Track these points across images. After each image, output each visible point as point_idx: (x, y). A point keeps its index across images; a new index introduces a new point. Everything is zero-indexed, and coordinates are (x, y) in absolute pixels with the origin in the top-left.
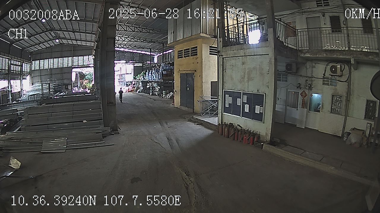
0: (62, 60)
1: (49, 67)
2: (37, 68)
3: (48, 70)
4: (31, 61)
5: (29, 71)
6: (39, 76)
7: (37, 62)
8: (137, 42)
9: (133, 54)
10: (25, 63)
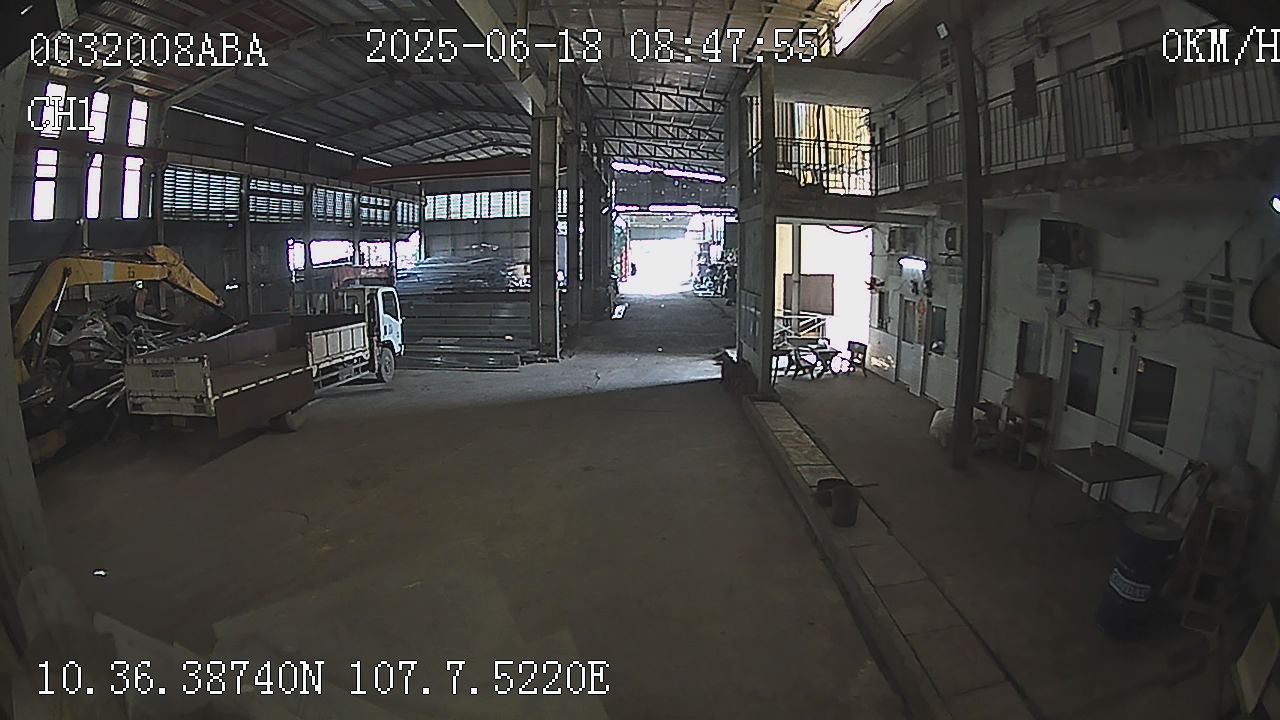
0: (515, 197)
1: (478, 213)
2: (442, 215)
3: (476, 222)
4: (423, 194)
5: (416, 220)
6: (447, 235)
7: (442, 199)
8: (707, 159)
9: (722, 187)
10: (403, 202)
